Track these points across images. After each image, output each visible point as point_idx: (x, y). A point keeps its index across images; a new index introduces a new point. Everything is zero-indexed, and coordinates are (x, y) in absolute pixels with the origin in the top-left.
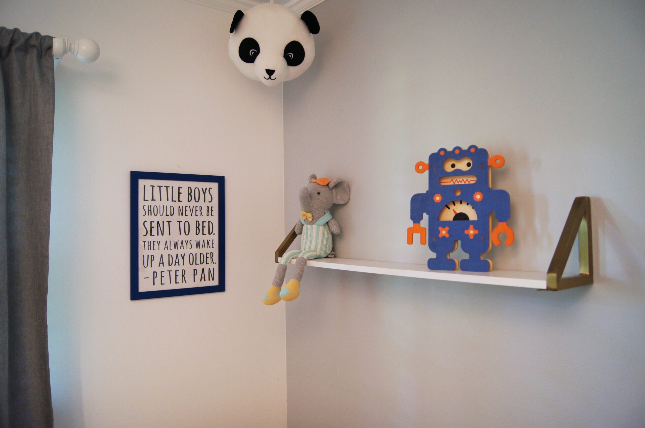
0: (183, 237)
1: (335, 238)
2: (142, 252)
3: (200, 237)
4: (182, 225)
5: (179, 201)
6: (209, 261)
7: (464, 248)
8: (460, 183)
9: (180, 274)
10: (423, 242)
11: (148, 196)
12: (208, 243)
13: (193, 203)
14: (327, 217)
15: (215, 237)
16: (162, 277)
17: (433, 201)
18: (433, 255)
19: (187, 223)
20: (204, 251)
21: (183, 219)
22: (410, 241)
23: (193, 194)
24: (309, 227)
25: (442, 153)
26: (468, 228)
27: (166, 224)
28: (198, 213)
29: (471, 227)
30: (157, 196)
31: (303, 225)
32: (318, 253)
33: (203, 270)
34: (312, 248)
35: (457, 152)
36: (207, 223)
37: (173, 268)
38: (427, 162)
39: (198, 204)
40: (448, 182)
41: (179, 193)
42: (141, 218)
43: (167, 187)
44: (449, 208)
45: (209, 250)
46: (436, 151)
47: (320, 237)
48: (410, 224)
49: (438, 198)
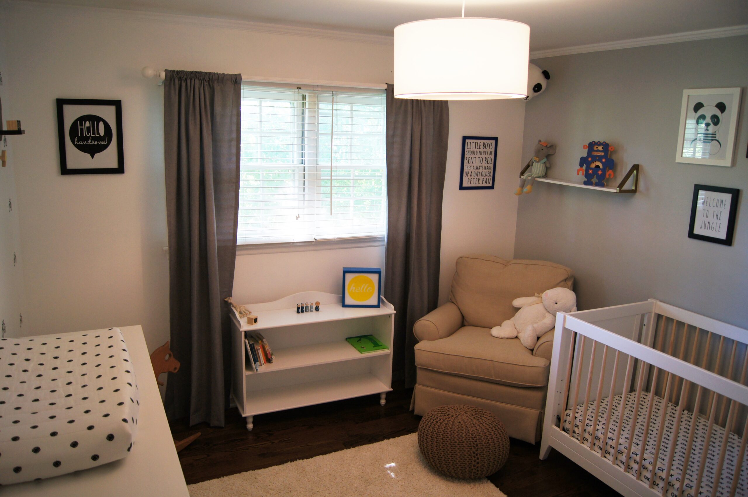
0: (480, 165)
1: (547, 169)
2: (465, 170)
3: (486, 165)
4: (480, 159)
5: (480, 149)
6: (489, 175)
7: (597, 178)
8: (598, 155)
9: (477, 180)
10: (583, 175)
11: (469, 147)
12: (489, 167)
13: (485, 150)
14: (545, 160)
15: (492, 165)
16: (471, 181)
17: (588, 160)
18: (586, 180)
19: (482, 158)
20: (487, 171)
21: (481, 156)
22: (578, 174)
23: (485, 146)
24: (537, 164)
25: (593, 143)
26: (599, 171)
27: (474, 158)
28: (486, 153)
29: (600, 171)
30: (472, 147)
31: (533, 162)
32: (539, 175)
33: (486, 179)
34: (537, 173)
35: (599, 143)
36: (489, 158)
37: (475, 177)
38: (588, 145)
39: (487, 150)
40: (595, 154)
41: (480, 145)
42: (466, 156)
43: (476, 143)
44: (594, 163)
45: (489, 170)
46: (591, 142)
47: (541, 168)
48: (579, 167)
49: (590, 159)
